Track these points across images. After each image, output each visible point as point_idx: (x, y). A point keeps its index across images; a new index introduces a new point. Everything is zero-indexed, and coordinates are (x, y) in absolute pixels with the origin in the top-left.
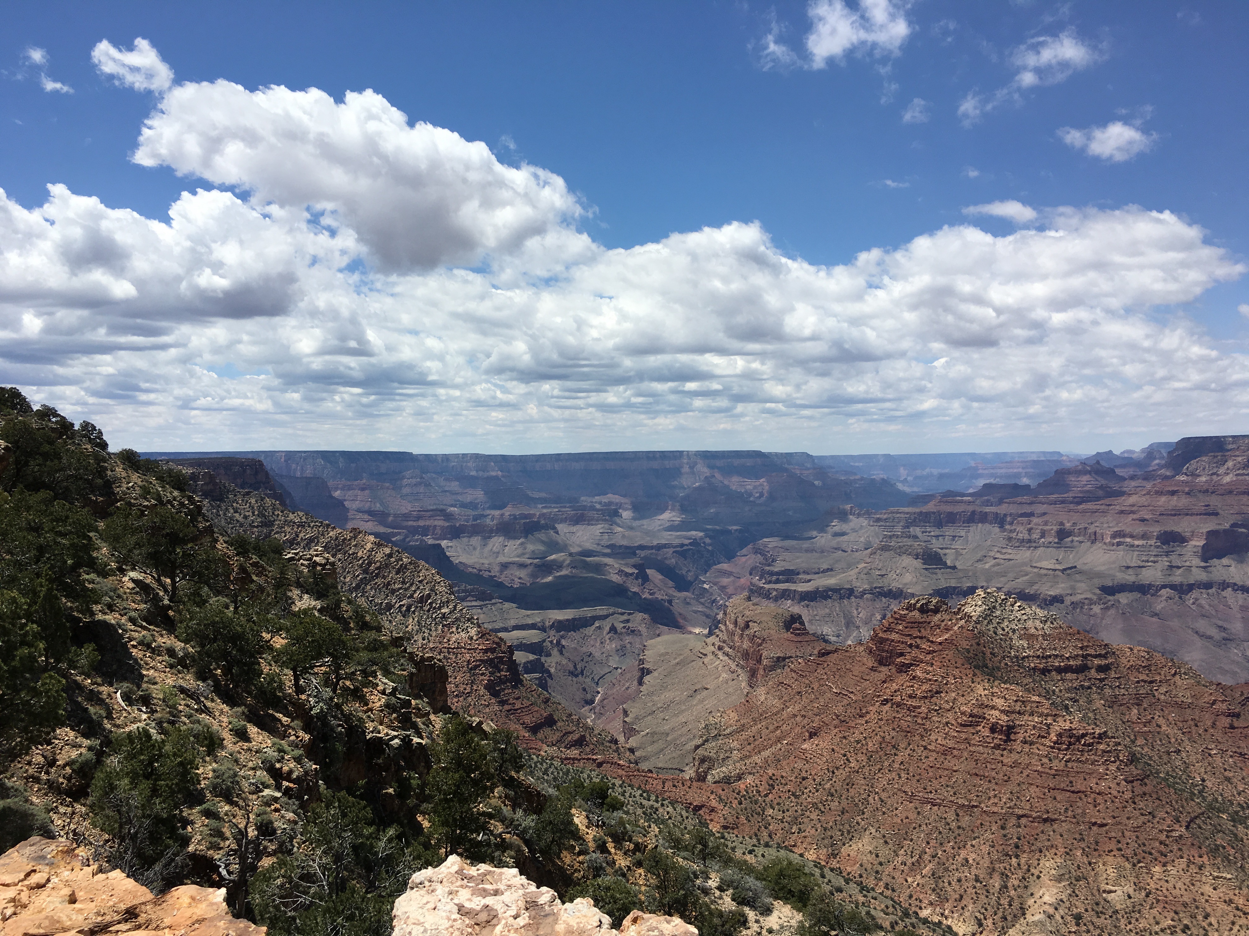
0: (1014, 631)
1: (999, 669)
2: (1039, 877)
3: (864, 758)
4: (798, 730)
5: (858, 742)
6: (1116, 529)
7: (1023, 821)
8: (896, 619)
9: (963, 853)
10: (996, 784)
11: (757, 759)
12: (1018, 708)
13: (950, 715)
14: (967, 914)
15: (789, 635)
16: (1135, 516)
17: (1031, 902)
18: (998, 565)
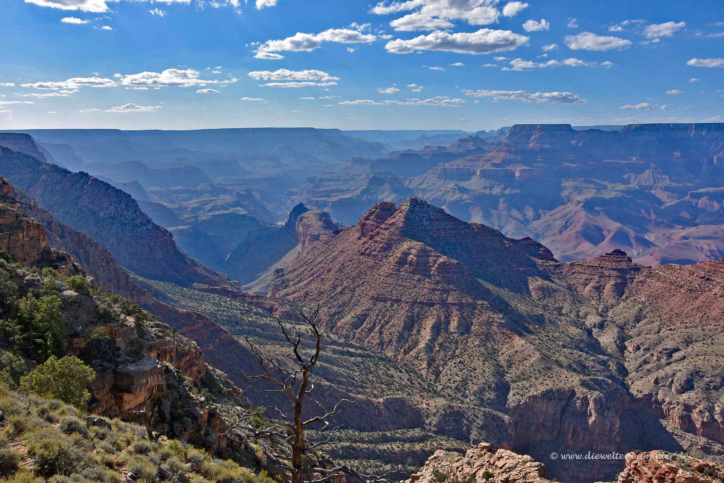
1: (415, 236)
2: (425, 329)
3: (351, 281)
4: (321, 270)
5: (348, 273)
6: (482, 168)
7: (421, 304)
8: (370, 213)
9: (393, 321)
10: (410, 289)
11: (301, 285)
13: (391, 258)
14: (393, 347)
15: (321, 223)
16: (491, 162)
17: (421, 339)
18: (428, 186)
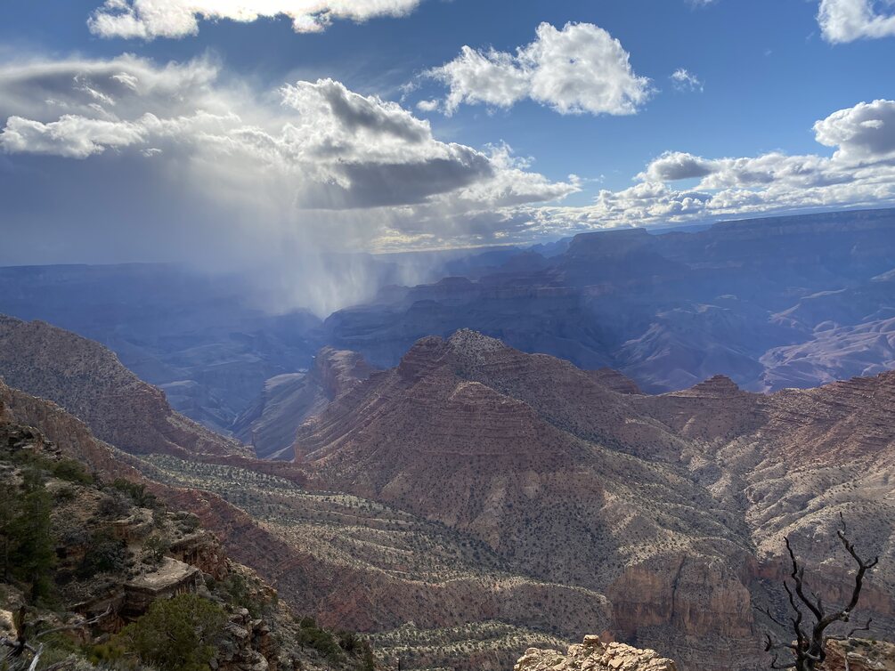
0: (477, 351)
1: (469, 374)
2: (490, 488)
7: (483, 458)
8: (413, 351)
9: (450, 481)
10: (467, 439)
11: (333, 444)
12: (478, 395)
14: (452, 514)
17: (486, 502)
